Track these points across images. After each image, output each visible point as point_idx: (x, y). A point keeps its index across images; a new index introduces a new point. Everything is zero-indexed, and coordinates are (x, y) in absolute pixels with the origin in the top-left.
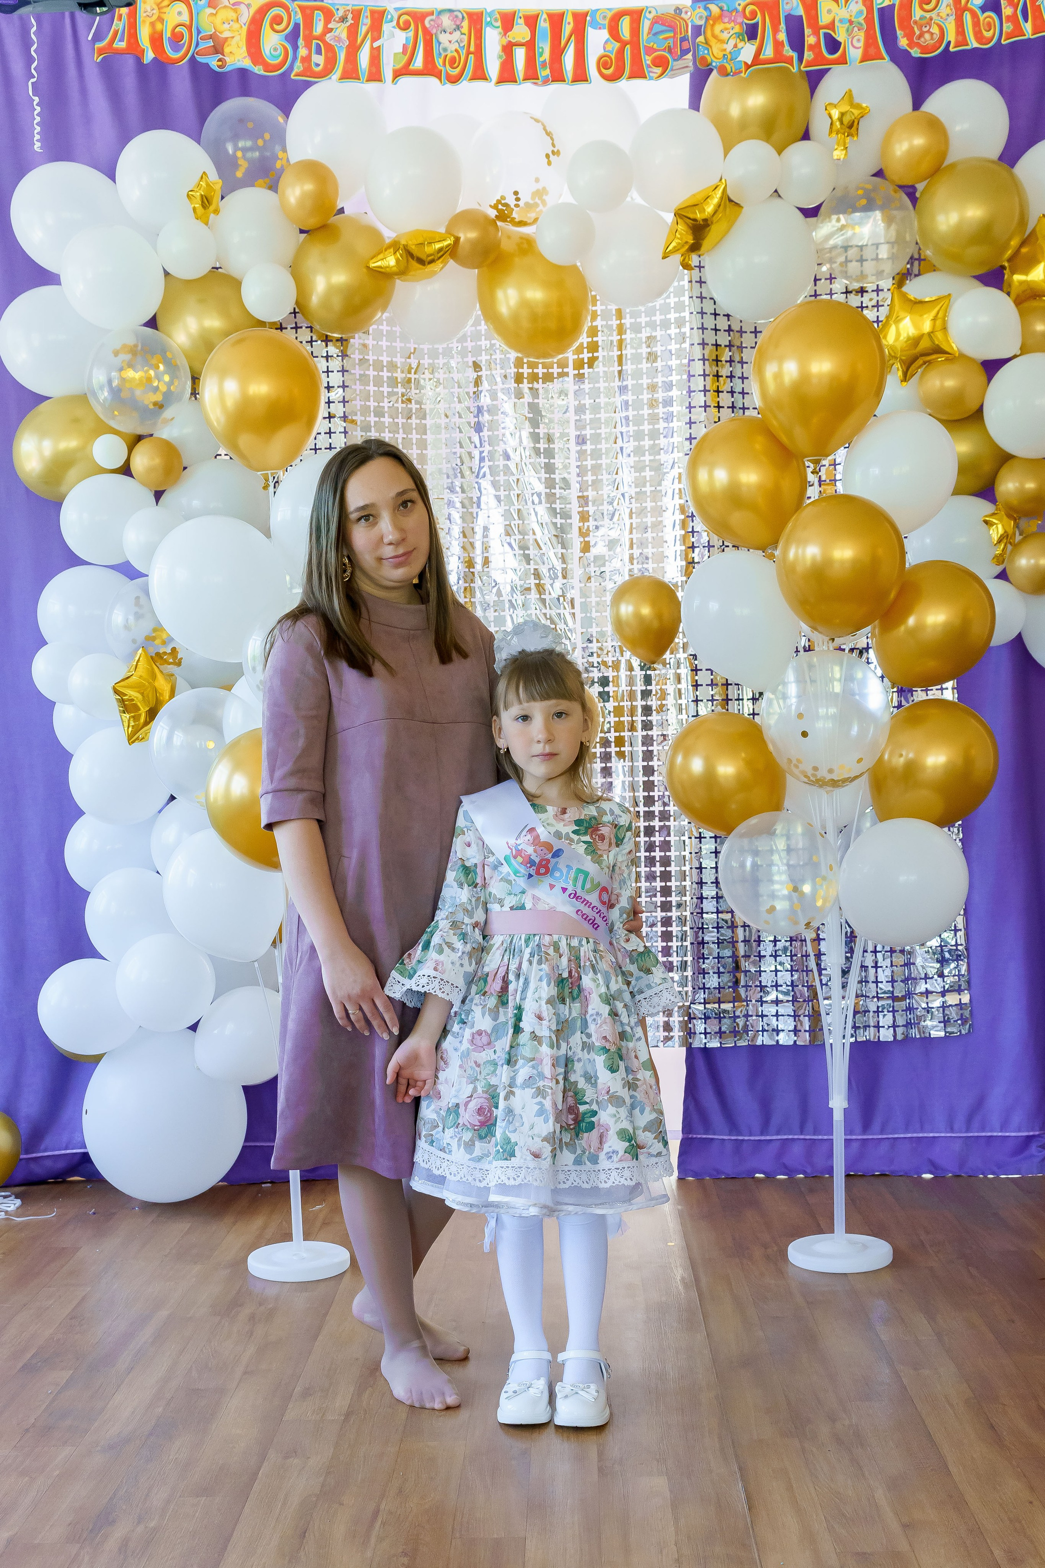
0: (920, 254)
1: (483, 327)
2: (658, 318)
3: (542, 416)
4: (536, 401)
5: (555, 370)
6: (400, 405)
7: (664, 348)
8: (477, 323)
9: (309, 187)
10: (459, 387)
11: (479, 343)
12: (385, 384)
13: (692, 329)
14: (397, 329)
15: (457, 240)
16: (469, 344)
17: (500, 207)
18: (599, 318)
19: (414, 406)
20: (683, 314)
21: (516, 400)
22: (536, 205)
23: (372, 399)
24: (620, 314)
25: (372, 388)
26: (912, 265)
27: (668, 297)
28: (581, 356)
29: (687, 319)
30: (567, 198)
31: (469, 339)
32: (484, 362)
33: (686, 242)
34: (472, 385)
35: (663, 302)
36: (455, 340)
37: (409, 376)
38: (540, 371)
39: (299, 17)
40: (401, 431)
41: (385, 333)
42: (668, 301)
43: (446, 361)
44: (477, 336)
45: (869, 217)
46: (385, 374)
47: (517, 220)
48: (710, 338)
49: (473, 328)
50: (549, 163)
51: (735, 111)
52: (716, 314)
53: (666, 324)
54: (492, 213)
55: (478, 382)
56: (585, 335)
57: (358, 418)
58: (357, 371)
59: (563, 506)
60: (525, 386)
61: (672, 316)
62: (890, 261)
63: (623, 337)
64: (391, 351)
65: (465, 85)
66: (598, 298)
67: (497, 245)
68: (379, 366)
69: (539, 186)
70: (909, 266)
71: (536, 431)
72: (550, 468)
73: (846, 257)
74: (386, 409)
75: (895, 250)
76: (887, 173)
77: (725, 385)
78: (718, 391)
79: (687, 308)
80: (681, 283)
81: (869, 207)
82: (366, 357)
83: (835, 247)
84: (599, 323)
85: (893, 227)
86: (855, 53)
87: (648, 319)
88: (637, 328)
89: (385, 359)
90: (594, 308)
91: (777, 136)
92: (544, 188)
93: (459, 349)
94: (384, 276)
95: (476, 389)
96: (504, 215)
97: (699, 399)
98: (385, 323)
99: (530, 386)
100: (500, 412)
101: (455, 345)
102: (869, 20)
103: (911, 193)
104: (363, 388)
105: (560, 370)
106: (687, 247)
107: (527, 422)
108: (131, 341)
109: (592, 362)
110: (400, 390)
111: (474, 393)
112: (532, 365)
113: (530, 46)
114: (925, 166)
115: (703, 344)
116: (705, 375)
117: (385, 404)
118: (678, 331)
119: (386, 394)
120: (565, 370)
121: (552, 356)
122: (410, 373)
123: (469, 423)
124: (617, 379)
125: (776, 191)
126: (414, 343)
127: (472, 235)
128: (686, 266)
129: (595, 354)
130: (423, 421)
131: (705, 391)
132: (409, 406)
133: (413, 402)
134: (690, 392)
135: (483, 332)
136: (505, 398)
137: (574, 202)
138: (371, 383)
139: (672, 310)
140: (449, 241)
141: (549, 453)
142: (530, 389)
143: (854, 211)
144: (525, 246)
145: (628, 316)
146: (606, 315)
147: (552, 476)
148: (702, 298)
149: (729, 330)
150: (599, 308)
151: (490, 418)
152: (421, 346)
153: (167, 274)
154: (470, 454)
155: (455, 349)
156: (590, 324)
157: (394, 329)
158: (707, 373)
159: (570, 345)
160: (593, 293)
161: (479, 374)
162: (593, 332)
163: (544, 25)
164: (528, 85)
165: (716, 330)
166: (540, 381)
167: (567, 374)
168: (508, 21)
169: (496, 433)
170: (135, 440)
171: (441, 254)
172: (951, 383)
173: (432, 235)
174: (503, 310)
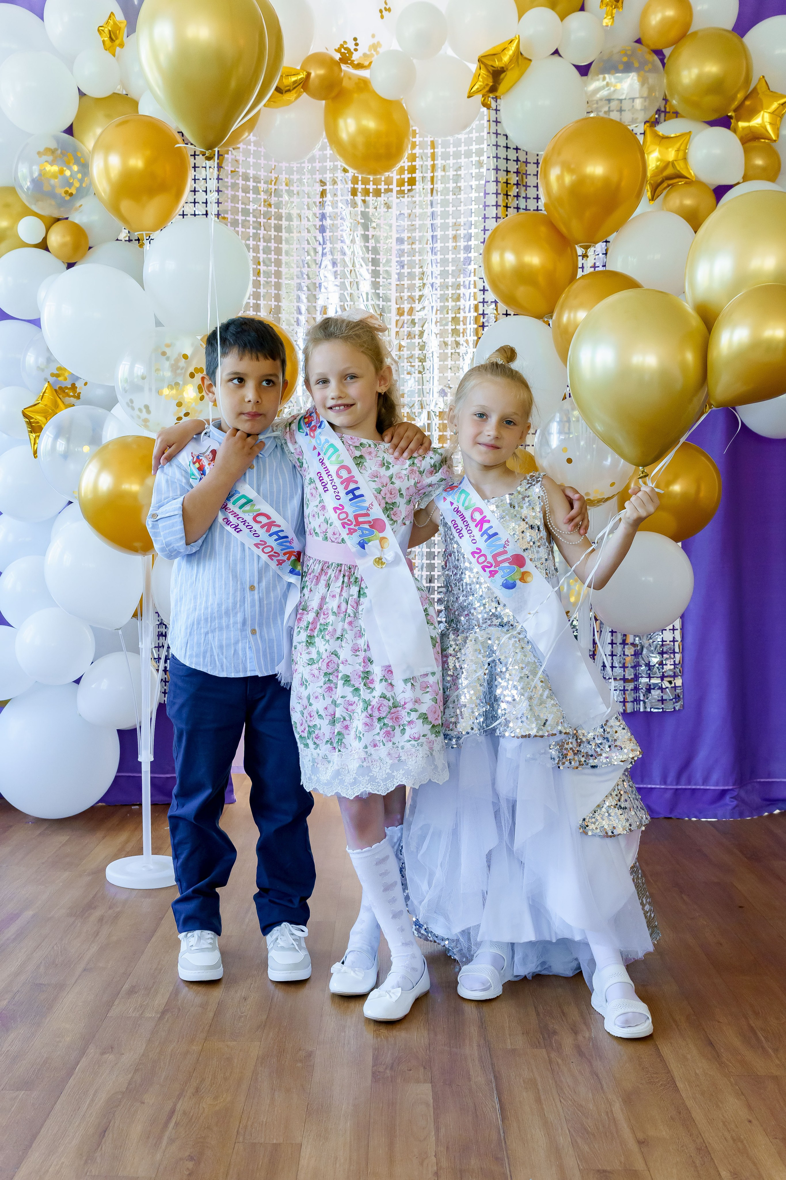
0: (665, 108)
1: (329, 152)
2: (463, 148)
3: (372, 221)
4: (367, 210)
5: (383, 187)
6: (263, 209)
7: (466, 172)
8: (323, 148)
10: (309, 197)
11: (325, 164)
12: (251, 192)
13: (489, 157)
14: (262, 149)
15: (309, 75)
16: (317, 165)
17: (343, 50)
18: (417, 147)
19: (273, 210)
20: (482, 146)
21: (352, 209)
22: (372, 55)
23: (240, 202)
24: (433, 145)
25: (240, 194)
26: (659, 116)
27: (471, 132)
28: (403, 176)
29: (485, 150)
30: (395, 46)
31: (317, 161)
32: (328, 179)
33: (487, 85)
34: (319, 196)
35: (467, 136)
36: (306, 161)
37: (270, 186)
38: (371, 187)
40: (262, 228)
41: (252, 152)
42: (471, 135)
43: (299, 177)
44: (323, 159)
45: (629, 76)
46: (251, 184)
47: (356, 62)
48: (502, 165)
49: (321, 153)
50: (382, 17)
52: (507, 147)
53: (468, 154)
54: (337, 56)
55: (323, 194)
56: (406, 160)
57: (229, 216)
58: (229, 180)
59: (385, 292)
60: (359, 198)
61: (474, 147)
62: (642, 113)
63: (435, 162)
64: (256, 166)
66: (417, 132)
67: (341, 81)
68: (246, 178)
69: (375, 41)
70: (657, 116)
71: (367, 233)
72: (375, 262)
73: (609, 108)
74: (251, 211)
75: (646, 104)
76: (644, 40)
77: (512, 202)
78: (507, 207)
79: (485, 142)
80: (482, 122)
81: (628, 68)
82: (237, 170)
83: (601, 100)
84: (417, 151)
85: (646, 86)
87: (455, 149)
88: (446, 156)
89: (251, 172)
90: (414, 140)
91: (559, 8)
92: (378, 43)
93: (309, 168)
95: (321, 200)
96: (346, 59)
97: (492, 212)
98: (252, 144)
99: (363, 198)
100: (339, 218)
101: (306, 165)
103: (661, 56)
104: (233, 193)
105: (386, 187)
106: (487, 89)
107: (360, 225)
108: (53, 145)
109: (412, 182)
110: (263, 196)
111: (320, 202)
112: (365, 182)
114: (673, 34)
115: (497, 169)
116: (497, 194)
117: (252, 207)
118: (477, 159)
119: (251, 199)
120: (390, 187)
121: (380, 174)
122: (271, 184)
123: (315, 226)
124: (429, 195)
125: (556, 52)
126: (275, 161)
127: (321, 72)
128: (485, 105)
129: (414, 175)
130: (280, 222)
131: (497, 206)
132: (269, 209)
133: (273, 206)
134: (485, 206)
135: (328, 156)
136: (344, 207)
137: (399, 49)
138: (240, 190)
139: (474, 143)
140: (302, 75)
141: (375, 251)
142: (364, 201)
143: (617, 71)
144: (362, 85)
145: (440, 146)
146: (422, 146)
147: (378, 268)
148: (497, 134)
149: (517, 160)
150: (417, 139)
151: (332, 222)
152: (280, 164)
153: (82, 94)
154: (315, 249)
155: (306, 168)
156: (410, 152)
157: (259, 149)
158: (499, 192)
159: (393, 165)
160: (414, 128)
161: (325, 188)
162: (413, 158)
165: (507, 159)
166: (371, 194)
167: (391, 190)
169: (335, 234)
170: (52, 222)
171: (295, 87)
172: (688, 202)
173: (293, 70)
174: (344, 135)
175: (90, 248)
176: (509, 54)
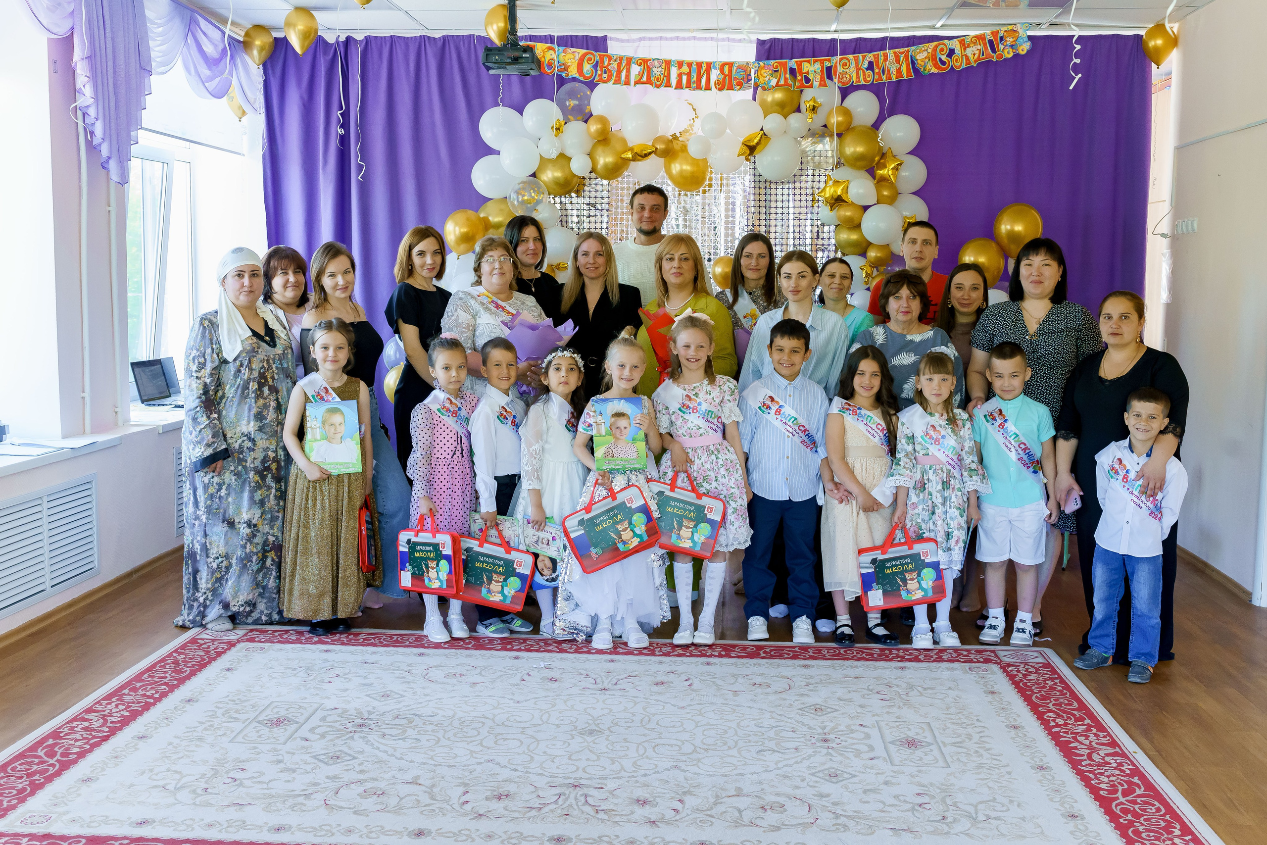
0: (842, 159)
3: (688, 212)
4: (686, 206)
9: (599, 126)
15: (656, 148)
17: (674, 135)
18: (713, 176)
21: (678, 205)
22: (688, 136)
24: (721, 174)
25: (620, 198)
28: (705, 189)
29: (748, 176)
30: (700, 133)
33: (747, 152)
39: (598, 59)
45: (824, 141)
47: (680, 140)
48: (757, 185)
50: (694, 121)
51: (769, 99)
52: (760, 176)
54: (671, 138)
56: (707, 181)
60: (682, 199)
62: (831, 159)
63: (722, 182)
64: (628, 183)
65: (662, 88)
66: (713, 168)
67: (672, 149)
71: (686, 218)
73: (814, 155)
75: (833, 155)
76: (828, 126)
77: (763, 204)
80: (746, 166)
81: (823, 138)
83: (809, 151)
85: (833, 146)
86: (816, 84)
90: (711, 172)
94: (626, 161)
96: (677, 138)
102: (822, 71)
103: (839, 135)
105: (696, 194)
106: (747, 154)
108: (524, 180)
109: (710, 192)
113: (689, 74)
114: (843, 128)
115: (754, 187)
120: (699, 193)
125: (785, 132)
127: (662, 145)
128: (747, 160)
129: (711, 188)
134: (748, 207)
137: (703, 136)
138: (619, 196)
140: (653, 149)
144: (684, 149)
145: (725, 175)
149: (765, 182)
153: (541, 157)
156: (709, 177)
159: (700, 185)
160: (711, 166)
162: (711, 179)
163: (694, 67)
164: (687, 90)
165: (760, 182)
167: (699, 195)
168: (680, 64)
171: (650, 153)
172: (848, 214)
173: (647, 147)
174: (674, 172)
176: (756, 141)
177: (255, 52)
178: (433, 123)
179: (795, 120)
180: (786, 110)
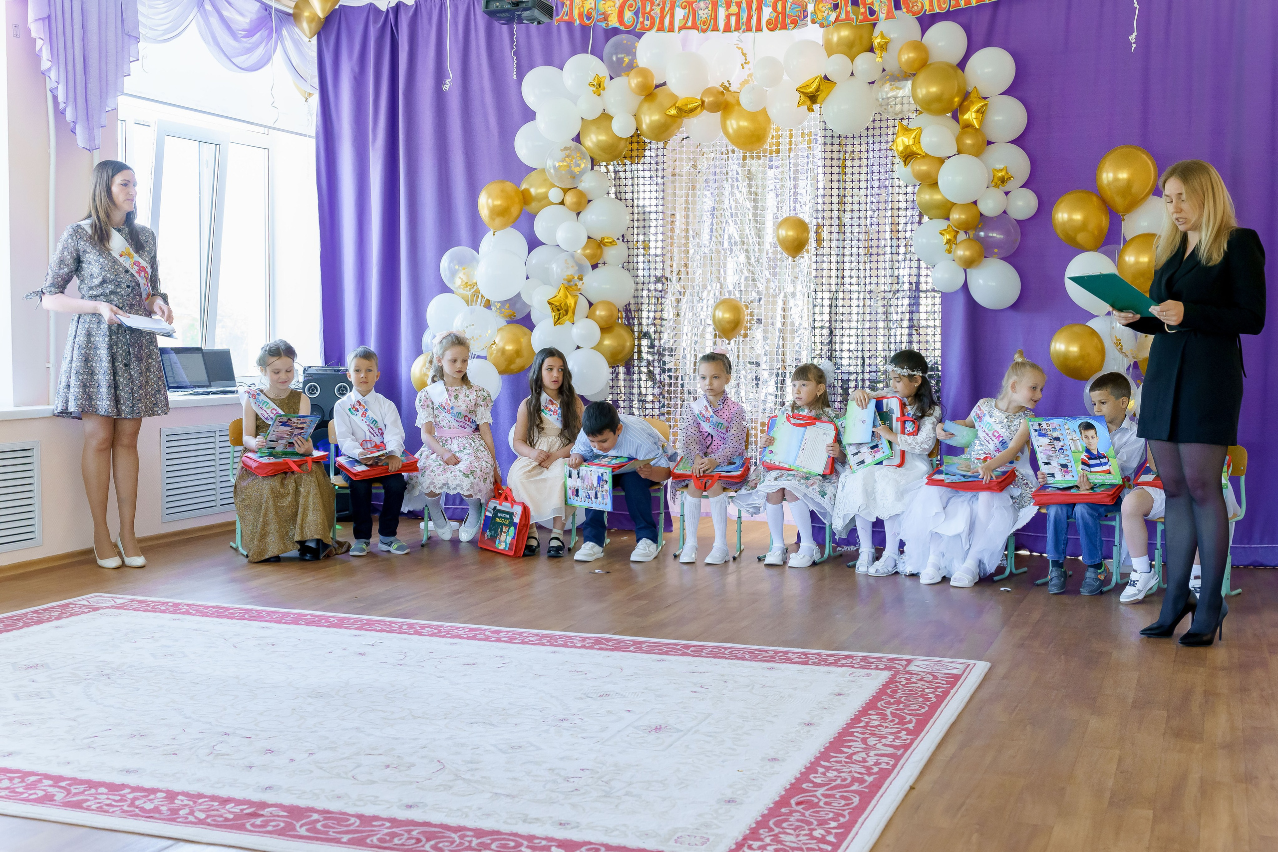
1: (723, 135)
3: (754, 176)
4: (752, 168)
5: (761, 154)
9: (640, 80)
15: (703, 101)
17: (725, 86)
21: (743, 168)
28: (771, 148)
33: (808, 101)
38: (754, 155)
43: (712, 150)
47: (732, 91)
50: (743, 67)
51: (835, 39)
54: (721, 89)
55: (726, 160)
56: (771, 139)
59: (760, 219)
63: (791, 140)
65: (709, 33)
67: (724, 102)
68: (681, 153)
71: (751, 183)
74: (683, 173)
75: (915, 100)
81: (904, 80)
82: (675, 149)
84: (780, 133)
87: (802, 132)
89: (684, 149)
93: (719, 144)
94: (673, 119)
95: (724, 163)
96: (726, 89)
99: (749, 161)
100: (735, 174)
103: (912, 76)
107: (747, 178)
109: (778, 152)
110: (691, 163)
112: (749, 153)
114: (917, 65)
119: (684, 166)
122: (696, 155)
125: (852, 76)
126: (700, 141)
127: (711, 99)
128: (811, 111)
129: (778, 148)
131: (825, 166)
133: (696, 169)
134: (818, 166)
136: (737, 168)
137: (757, 84)
139: (812, 128)
140: (700, 102)
144: (738, 102)
145: (794, 130)
147: (757, 204)
148: (824, 129)
149: (839, 137)
150: (774, 127)
151: (730, 177)
153: (582, 118)
154: (722, 193)
159: (763, 144)
161: (728, 155)
164: (736, 33)
167: (766, 157)
170: (565, 191)
171: (696, 108)
172: (924, 168)
173: (694, 100)
174: (730, 130)
175: (589, 201)
176: (814, 86)
177: (305, 25)
178: (482, 90)
179: (864, 61)
180: (854, 49)
